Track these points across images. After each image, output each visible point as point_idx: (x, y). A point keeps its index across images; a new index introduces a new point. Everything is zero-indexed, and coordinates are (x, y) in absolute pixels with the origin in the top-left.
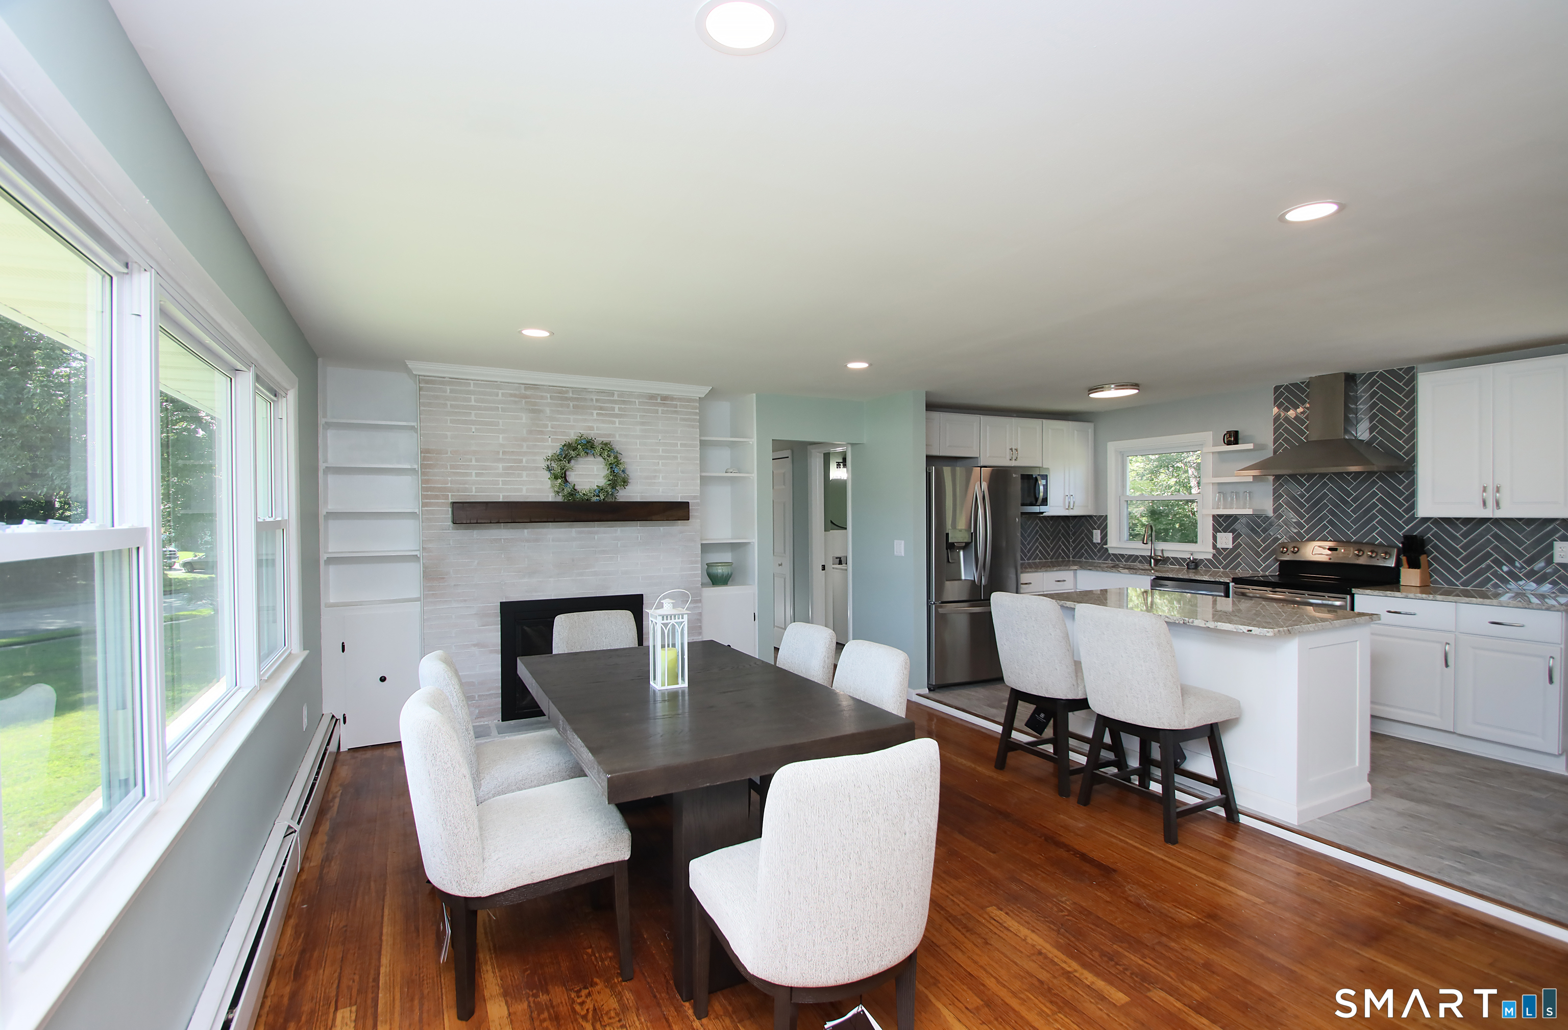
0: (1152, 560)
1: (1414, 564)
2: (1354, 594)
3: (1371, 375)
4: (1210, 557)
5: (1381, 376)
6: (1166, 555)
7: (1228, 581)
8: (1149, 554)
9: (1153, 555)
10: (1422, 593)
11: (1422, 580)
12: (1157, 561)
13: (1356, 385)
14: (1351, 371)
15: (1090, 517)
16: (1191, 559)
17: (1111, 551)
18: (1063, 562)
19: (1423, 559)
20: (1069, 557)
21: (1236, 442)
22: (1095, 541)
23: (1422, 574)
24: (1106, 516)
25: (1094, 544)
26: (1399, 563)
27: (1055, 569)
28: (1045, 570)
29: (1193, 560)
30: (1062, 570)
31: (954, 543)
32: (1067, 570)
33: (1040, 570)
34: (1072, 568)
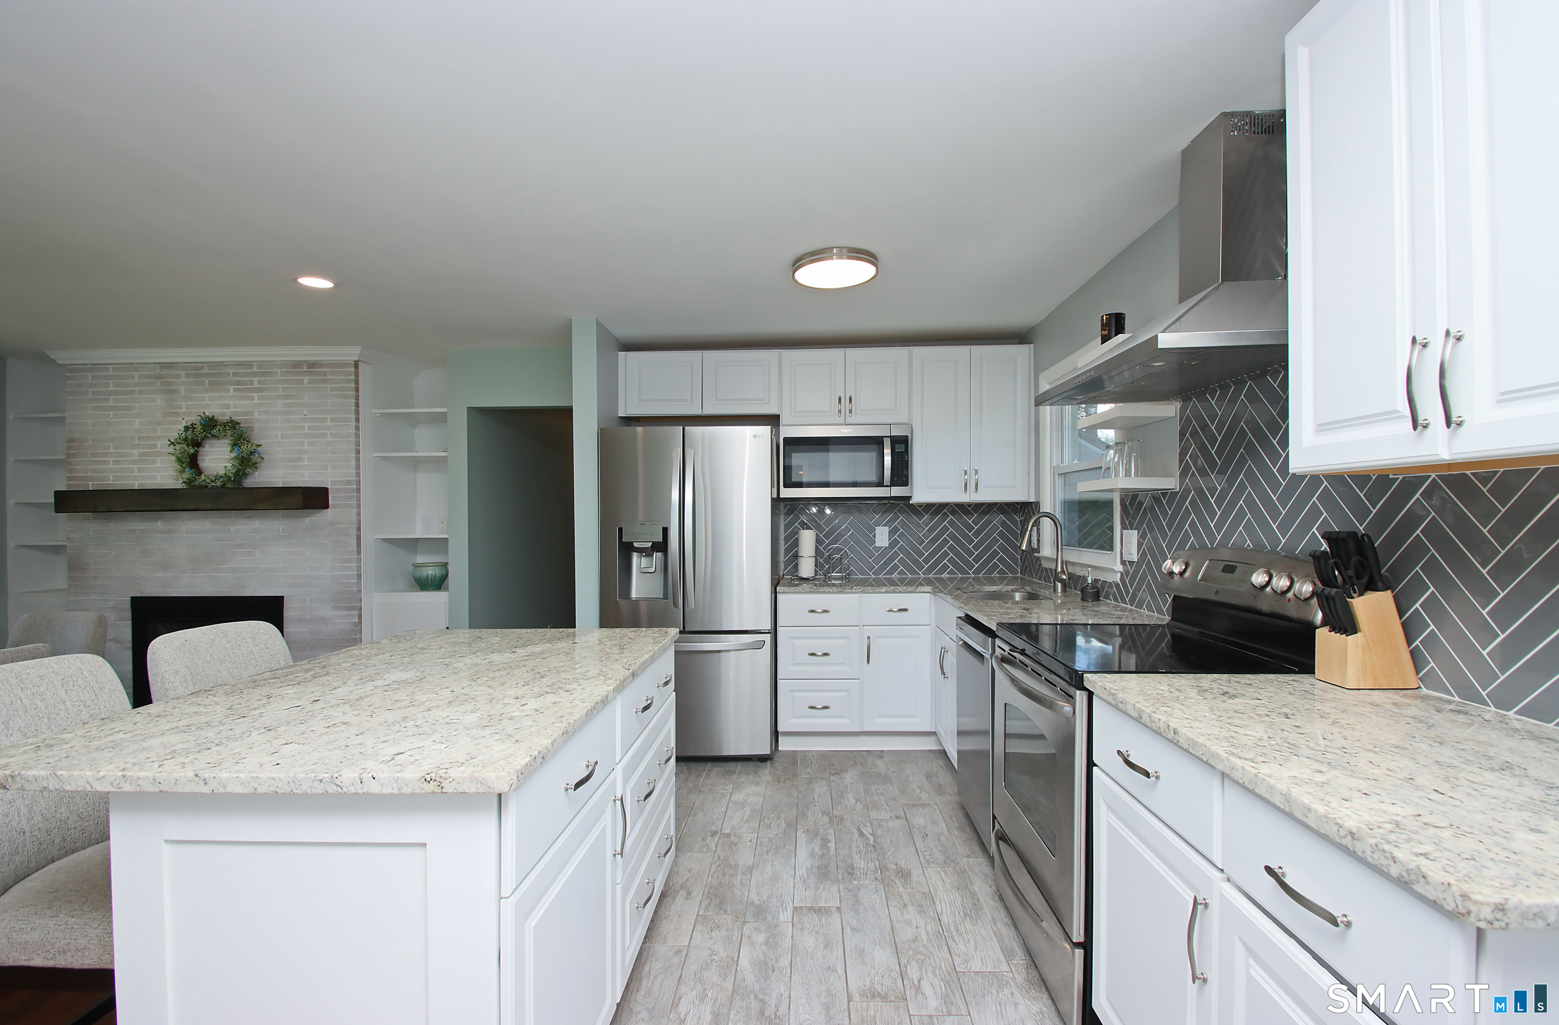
0: (1058, 583)
4: (1118, 578)
6: (1070, 572)
9: (1060, 571)
16: (1090, 581)
17: (1044, 564)
23: (1367, 650)
24: (1041, 501)
27: (884, 590)
28: (860, 591)
29: (1092, 583)
30: (900, 592)
31: (632, 543)
32: (910, 592)
33: (850, 591)
34: (922, 590)
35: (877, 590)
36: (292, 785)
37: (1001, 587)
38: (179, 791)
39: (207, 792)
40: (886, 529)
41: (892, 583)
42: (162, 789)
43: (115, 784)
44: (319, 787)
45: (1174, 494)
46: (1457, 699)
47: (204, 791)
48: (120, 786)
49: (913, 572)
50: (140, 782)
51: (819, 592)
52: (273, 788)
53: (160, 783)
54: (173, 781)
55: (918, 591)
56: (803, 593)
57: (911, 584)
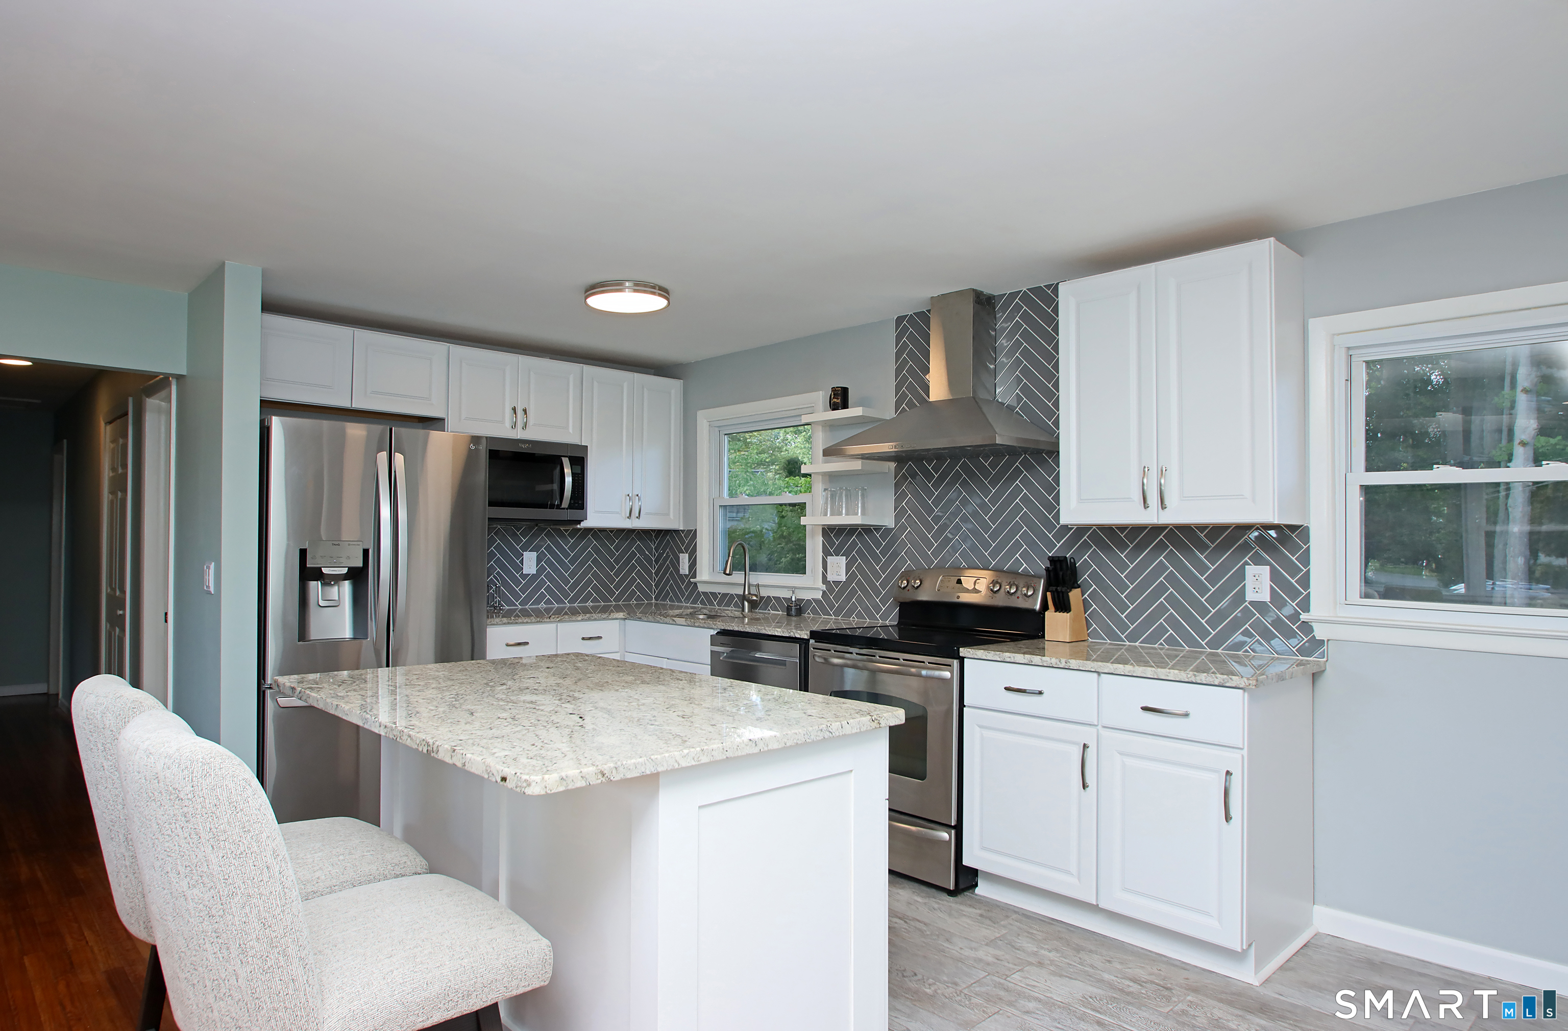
0: (746, 603)
1: (1063, 606)
2: (963, 658)
3: (1013, 295)
4: (819, 595)
5: (1025, 297)
6: (764, 593)
7: (806, 637)
8: (742, 593)
9: (747, 593)
10: (1075, 655)
11: (1073, 631)
12: (754, 605)
13: (995, 313)
14: (987, 290)
15: (676, 531)
16: (793, 599)
17: (701, 588)
18: (638, 606)
19: (1074, 595)
20: (649, 598)
21: (845, 406)
22: (682, 572)
23: (1074, 620)
24: (696, 530)
25: (681, 576)
26: (1045, 607)
27: (579, 618)
28: (558, 619)
29: (795, 601)
30: (595, 620)
31: (320, 568)
32: (604, 619)
33: (548, 620)
34: (614, 617)
35: (574, 618)
36: (806, 736)
37: (681, 611)
38: (739, 755)
39: (757, 752)
40: (534, 555)
41: (585, 611)
42: (728, 756)
43: (695, 759)
44: (821, 735)
45: (888, 531)
46: (1109, 641)
47: (755, 752)
48: (699, 759)
49: (559, 601)
50: (713, 753)
51: (517, 623)
52: (795, 741)
53: (727, 751)
54: (736, 747)
55: (610, 617)
56: (500, 624)
57: (605, 611)
